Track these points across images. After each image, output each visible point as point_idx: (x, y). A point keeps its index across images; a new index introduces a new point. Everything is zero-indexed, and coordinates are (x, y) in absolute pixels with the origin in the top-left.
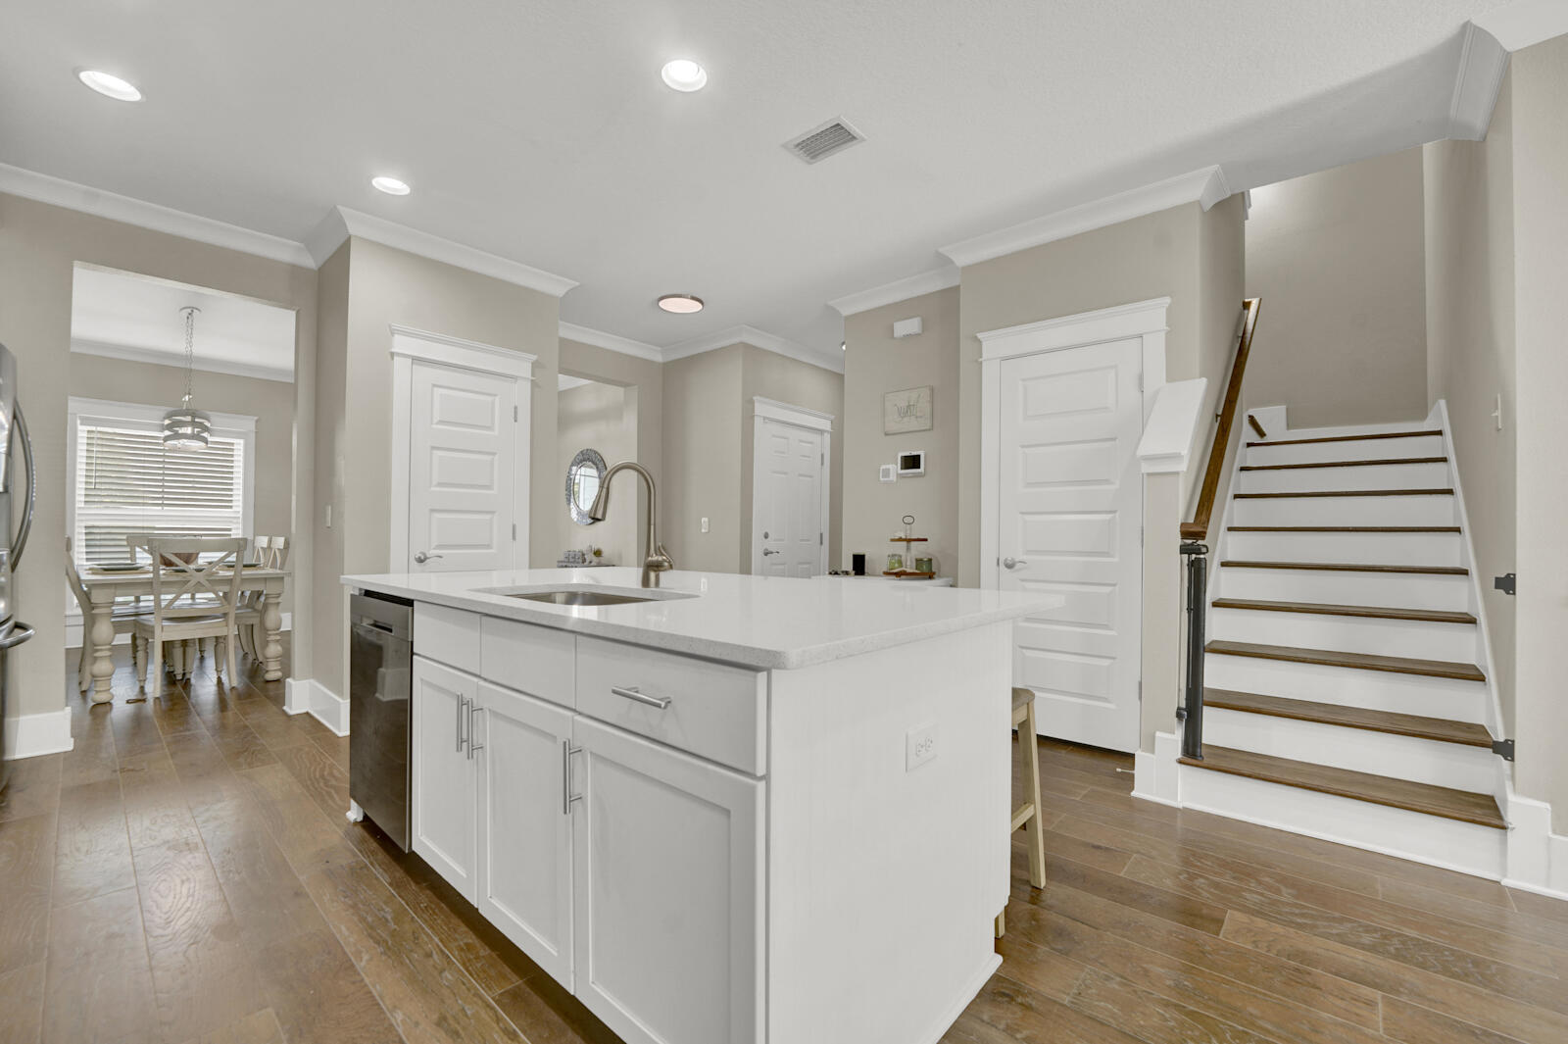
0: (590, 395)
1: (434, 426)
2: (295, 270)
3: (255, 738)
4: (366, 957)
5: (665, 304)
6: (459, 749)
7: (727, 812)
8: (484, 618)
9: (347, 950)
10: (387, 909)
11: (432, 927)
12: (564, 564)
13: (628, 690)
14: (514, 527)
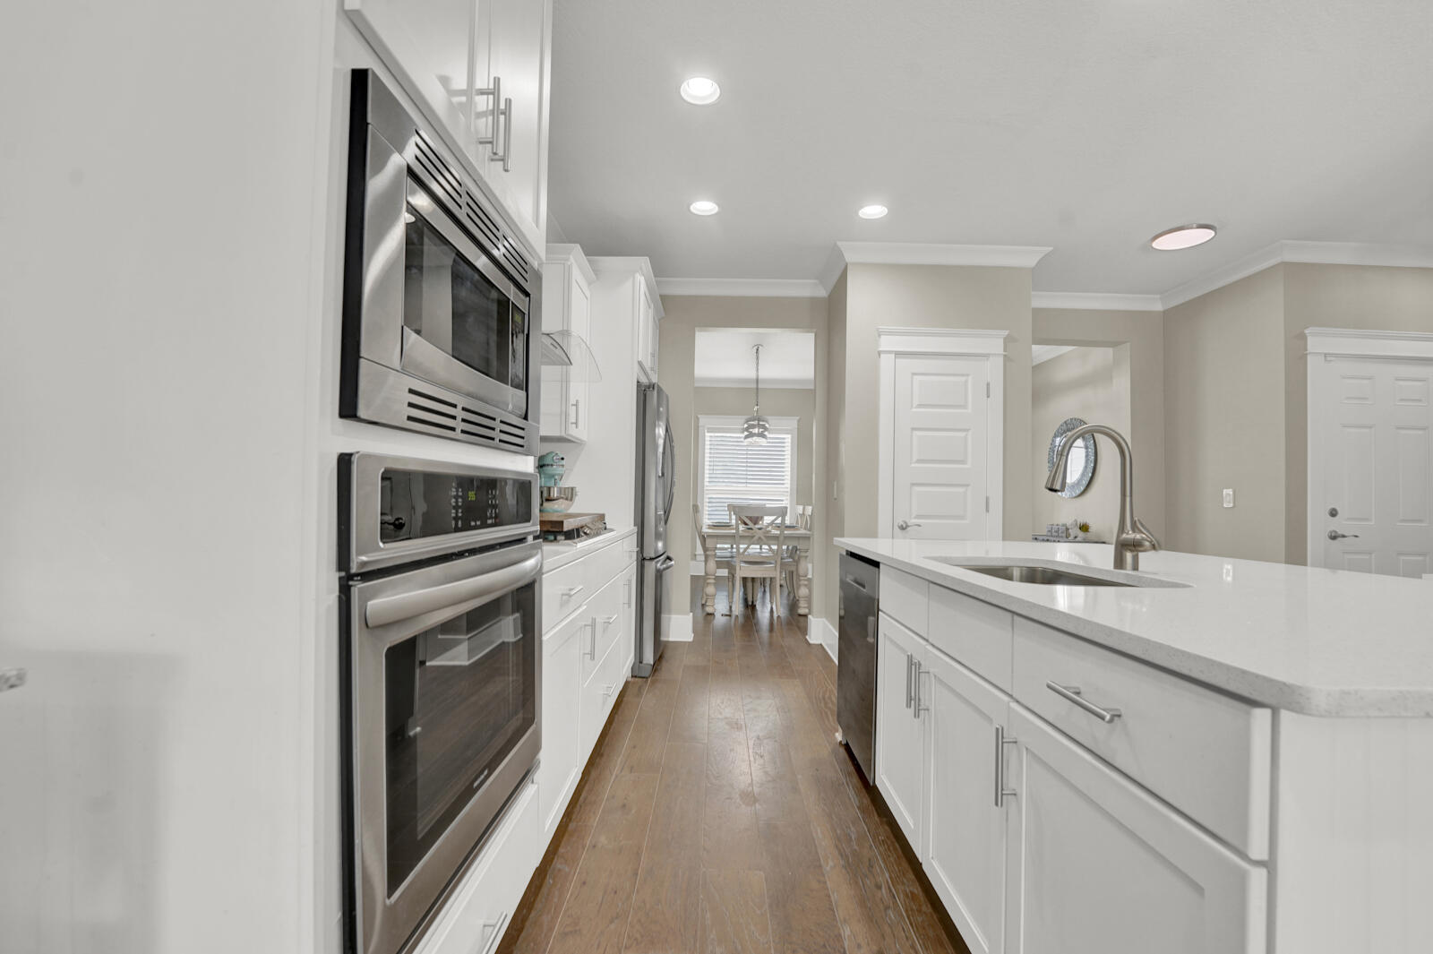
0: (1071, 361)
1: (914, 410)
2: (813, 301)
3: (786, 656)
4: (831, 863)
6: (909, 705)
7: (1199, 890)
8: (931, 585)
9: (819, 851)
10: (852, 829)
11: (884, 861)
12: (1046, 538)
13: (1065, 688)
14: (987, 499)
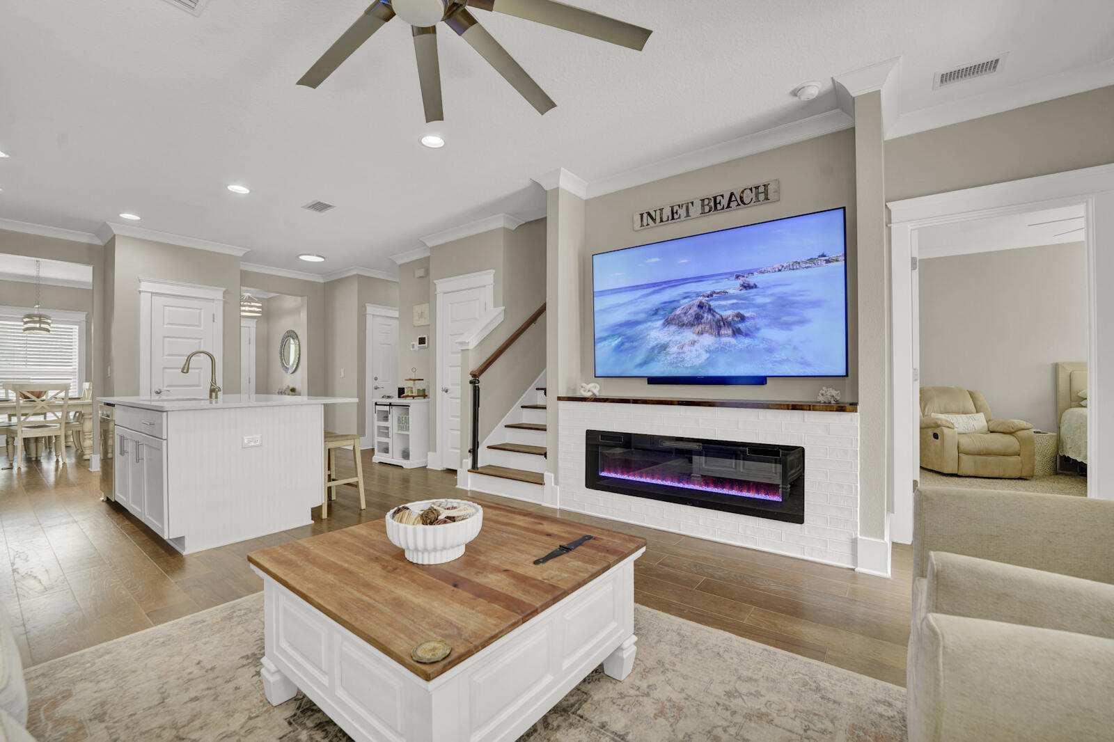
5: (301, 257)
